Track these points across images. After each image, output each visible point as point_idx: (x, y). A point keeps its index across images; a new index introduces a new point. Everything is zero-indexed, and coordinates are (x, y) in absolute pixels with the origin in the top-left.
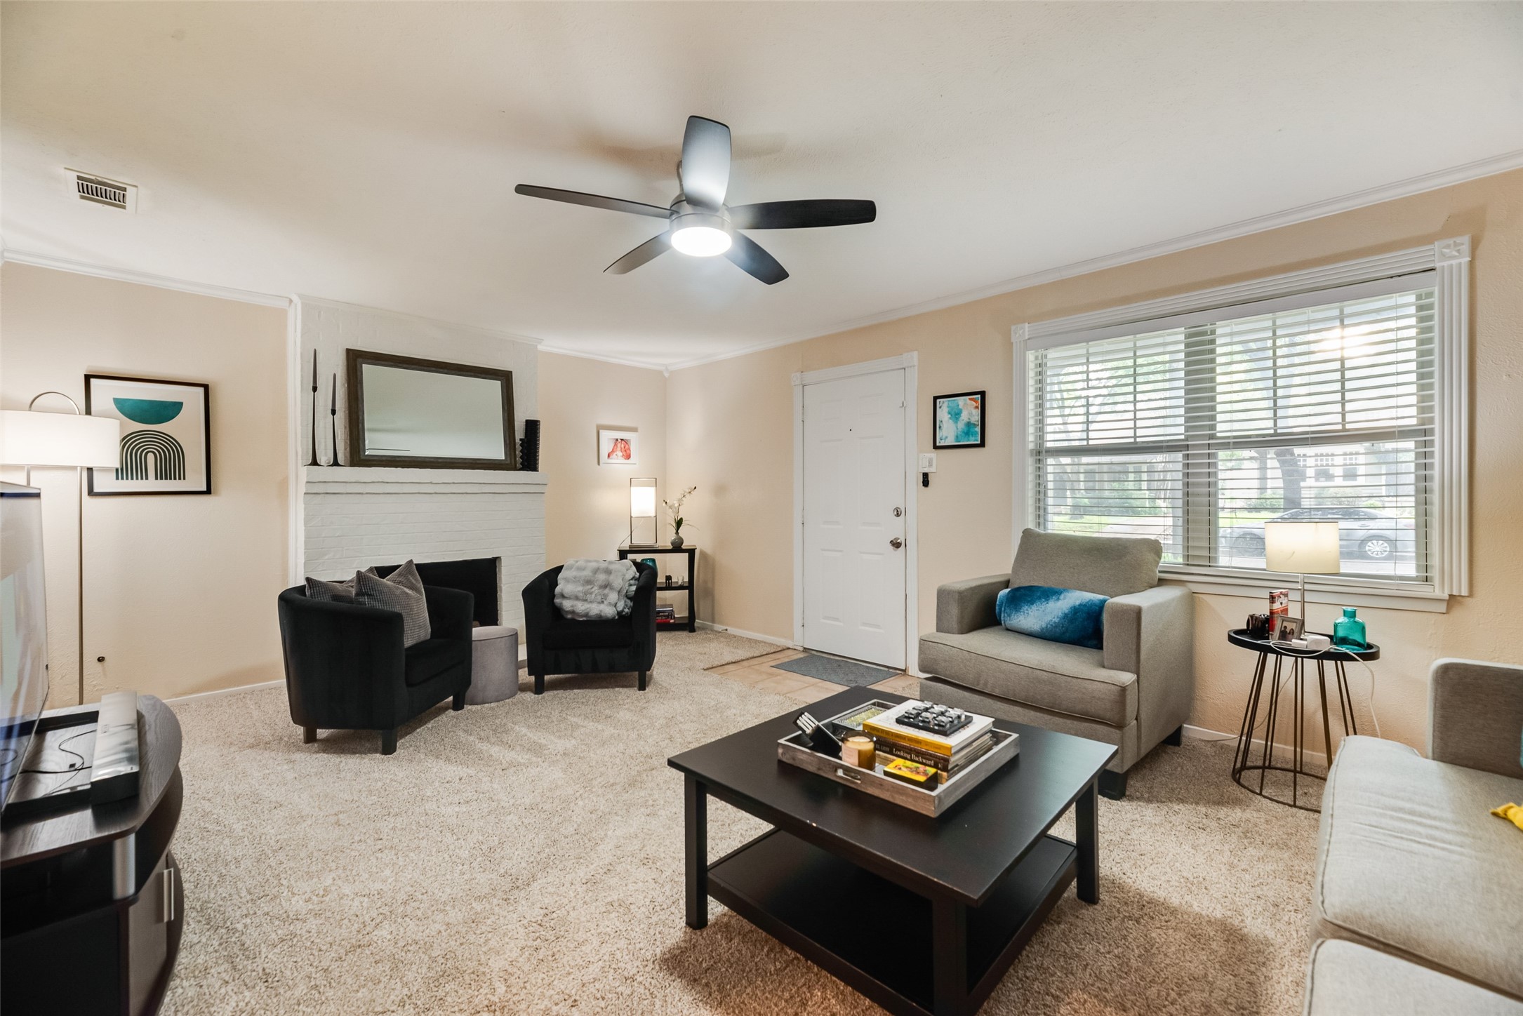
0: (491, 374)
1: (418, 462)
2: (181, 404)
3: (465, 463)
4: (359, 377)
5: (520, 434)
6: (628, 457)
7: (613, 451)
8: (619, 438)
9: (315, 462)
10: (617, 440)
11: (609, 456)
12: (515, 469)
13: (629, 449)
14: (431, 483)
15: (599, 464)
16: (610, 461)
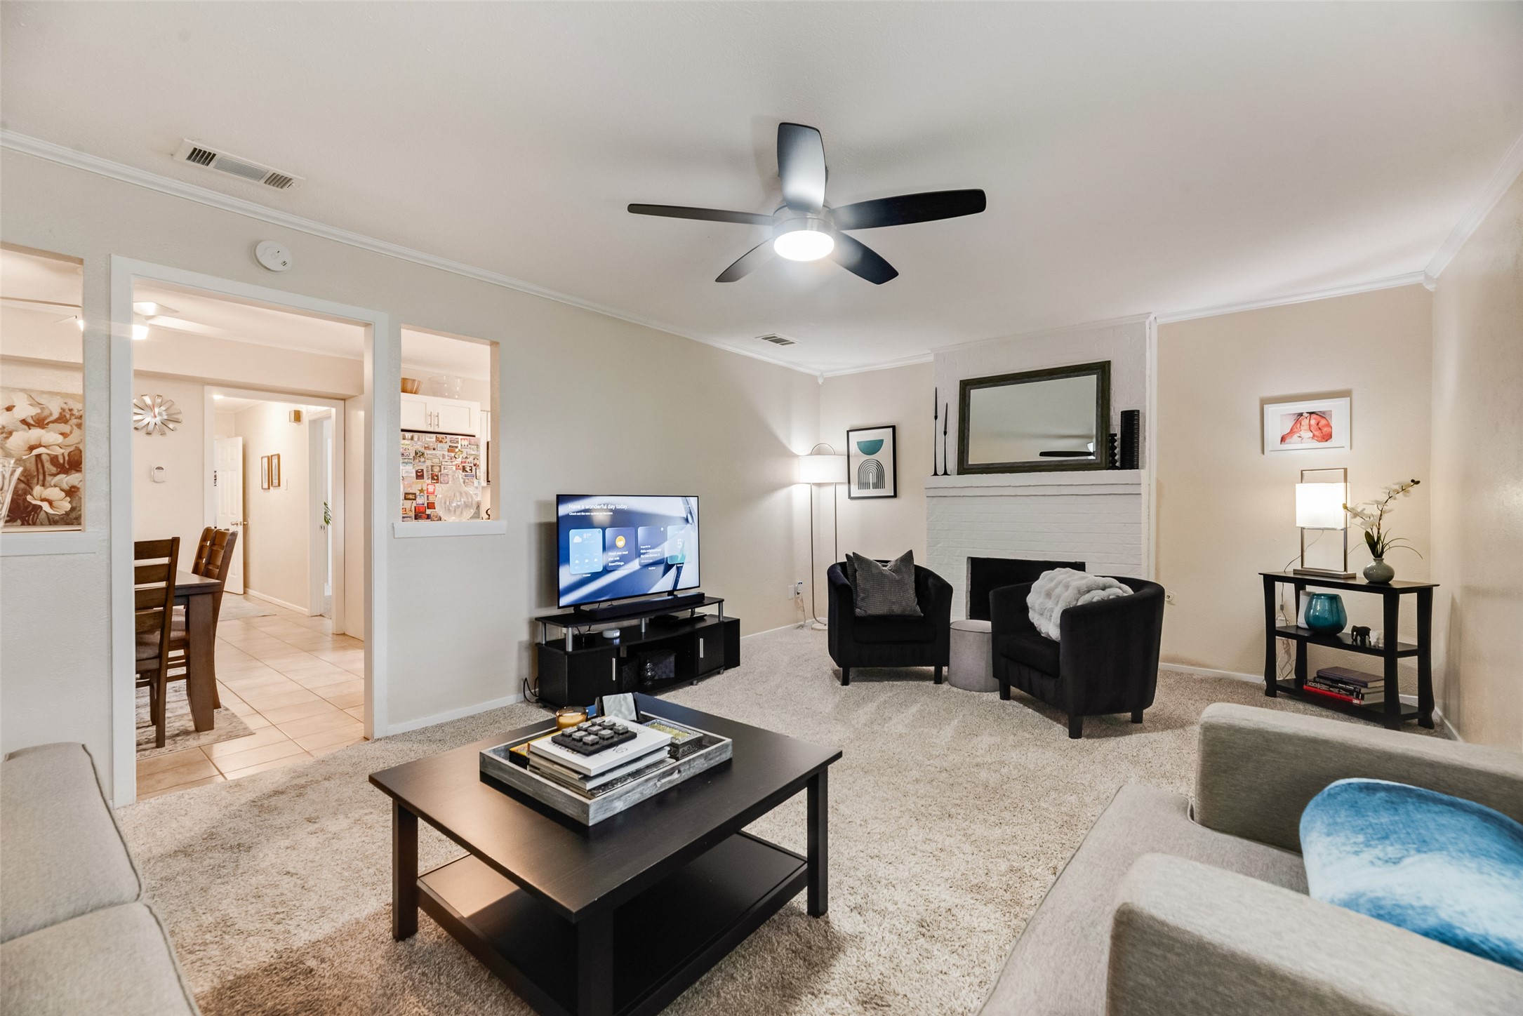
0: (1085, 370)
1: (1008, 467)
2: (883, 440)
3: (1050, 466)
4: (967, 402)
5: (1116, 427)
6: (1327, 437)
7: (1292, 432)
8: (1304, 411)
9: (936, 474)
10: (1301, 415)
11: (1283, 439)
12: (1114, 467)
13: (1329, 425)
14: (1010, 486)
15: (1263, 452)
16: (1285, 446)
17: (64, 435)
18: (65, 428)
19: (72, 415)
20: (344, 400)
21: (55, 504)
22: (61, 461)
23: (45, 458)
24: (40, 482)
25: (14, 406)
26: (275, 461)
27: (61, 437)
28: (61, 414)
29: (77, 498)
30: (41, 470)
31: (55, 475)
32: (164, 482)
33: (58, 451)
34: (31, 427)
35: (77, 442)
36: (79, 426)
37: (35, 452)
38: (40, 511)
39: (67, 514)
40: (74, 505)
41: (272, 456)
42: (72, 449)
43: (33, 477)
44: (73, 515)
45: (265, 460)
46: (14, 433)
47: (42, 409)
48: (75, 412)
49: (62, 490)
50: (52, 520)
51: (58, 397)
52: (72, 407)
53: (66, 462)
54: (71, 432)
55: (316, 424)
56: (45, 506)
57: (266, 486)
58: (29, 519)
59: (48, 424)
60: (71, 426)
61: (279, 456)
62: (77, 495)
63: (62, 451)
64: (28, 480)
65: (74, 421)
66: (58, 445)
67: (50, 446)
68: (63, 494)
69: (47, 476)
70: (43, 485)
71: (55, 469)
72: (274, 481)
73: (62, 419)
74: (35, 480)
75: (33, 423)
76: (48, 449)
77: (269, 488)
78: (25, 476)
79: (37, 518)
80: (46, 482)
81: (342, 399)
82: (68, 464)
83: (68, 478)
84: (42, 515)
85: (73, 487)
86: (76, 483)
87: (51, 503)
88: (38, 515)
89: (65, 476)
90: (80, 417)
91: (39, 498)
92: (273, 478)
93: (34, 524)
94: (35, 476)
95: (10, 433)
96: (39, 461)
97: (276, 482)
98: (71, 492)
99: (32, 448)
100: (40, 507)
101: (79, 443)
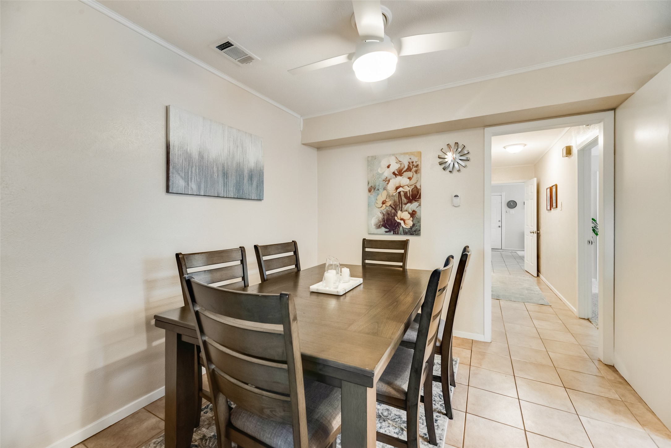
17: (410, 178)
18: (409, 174)
19: (413, 165)
20: (614, 109)
21: (406, 222)
22: (409, 195)
23: (402, 193)
24: (400, 209)
25: (390, 165)
26: (554, 190)
27: (408, 180)
28: (408, 165)
29: (415, 218)
30: (400, 201)
31: (406, 204)
32: (459, 206)
33: (407, 189)
34: (397, 176)
35: (415, 182)
36: (416, 172)
37: (398, 190)
38: (400, 226)
39: (411, 228)
40: (414, 222)
41: (552, 186)
42: (413, 187)
43: (397, 206)
44: (414, 229)
45: (549, 190)
46: (390, 180)
47: (401, 164)
48: (414, 164)
49: (409, 213)
50: (405, 232)
51: (407, 156)
52: (413, 161)
53: (411, 195)
54: (413, 177)
55: (585, 151)
56: (402, 222)
57: (549, 208)
58: (396, 230)
59: (403, 173)
60: (413, 172)
61: (556, 186)
62: (415, 216)
63: (408, 189)
64: (396, 208)
65: (414, 169)
66: (407, 185)
67: (404, 186)
68: (409, 216)
69: (403, 204)
70: (401, 211)
71: (406, 200)
72: (553, 204)
73: (409, 169)
74: (398, 208)
75: (397, 173)
76: (403, 188)
77: (551, 209)
78: (394, 205)
79: (399, 230)
80: (403, 209)
81: (611, 109)
82: (412, 197)
83: (412, 205)
84: (401, 229)
85: (414, 211)
86: (415, 209)
87: (404, 221)
88: (399, 229)
89: (410, 204)
90: (417, 165)
91: (400, 219)
92: (553, 203)
93: (398, 234)
94: (398, 205)
95: (389, 181)
96: (400, 196)
97: (554, 204)
98: (413, 214)
99: (397, 188)
100: (400, 224)
101: (416, 183)
